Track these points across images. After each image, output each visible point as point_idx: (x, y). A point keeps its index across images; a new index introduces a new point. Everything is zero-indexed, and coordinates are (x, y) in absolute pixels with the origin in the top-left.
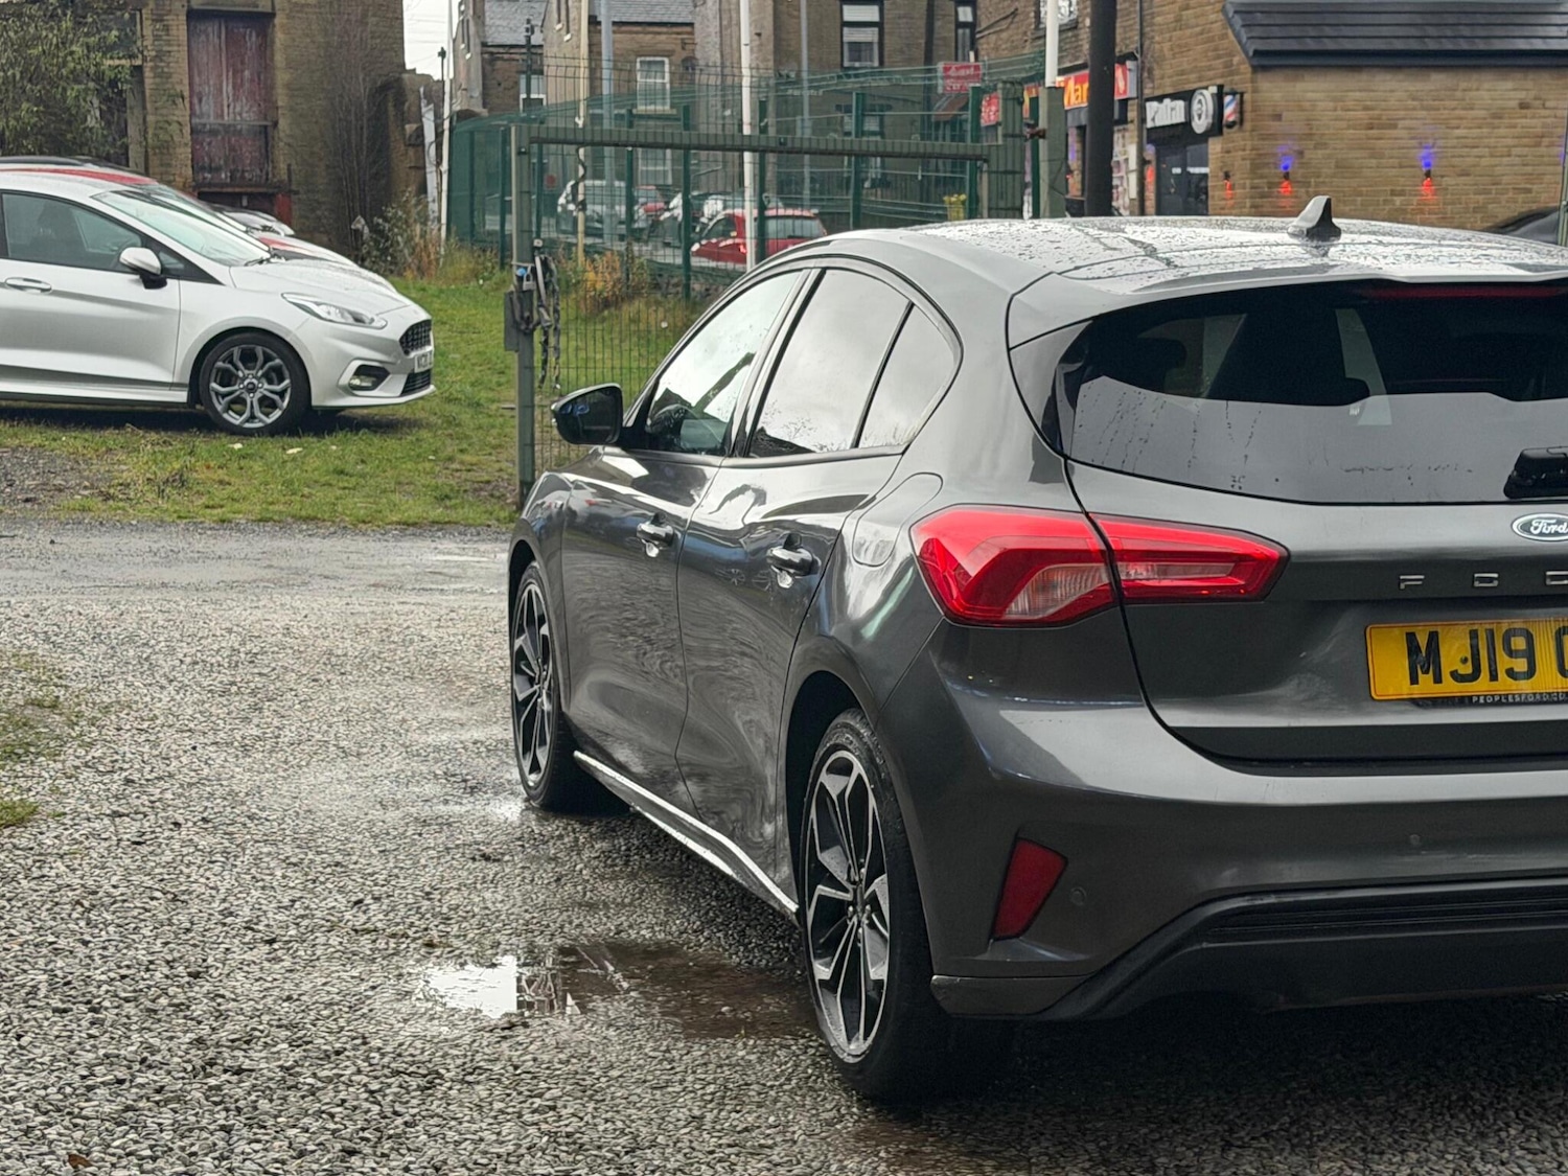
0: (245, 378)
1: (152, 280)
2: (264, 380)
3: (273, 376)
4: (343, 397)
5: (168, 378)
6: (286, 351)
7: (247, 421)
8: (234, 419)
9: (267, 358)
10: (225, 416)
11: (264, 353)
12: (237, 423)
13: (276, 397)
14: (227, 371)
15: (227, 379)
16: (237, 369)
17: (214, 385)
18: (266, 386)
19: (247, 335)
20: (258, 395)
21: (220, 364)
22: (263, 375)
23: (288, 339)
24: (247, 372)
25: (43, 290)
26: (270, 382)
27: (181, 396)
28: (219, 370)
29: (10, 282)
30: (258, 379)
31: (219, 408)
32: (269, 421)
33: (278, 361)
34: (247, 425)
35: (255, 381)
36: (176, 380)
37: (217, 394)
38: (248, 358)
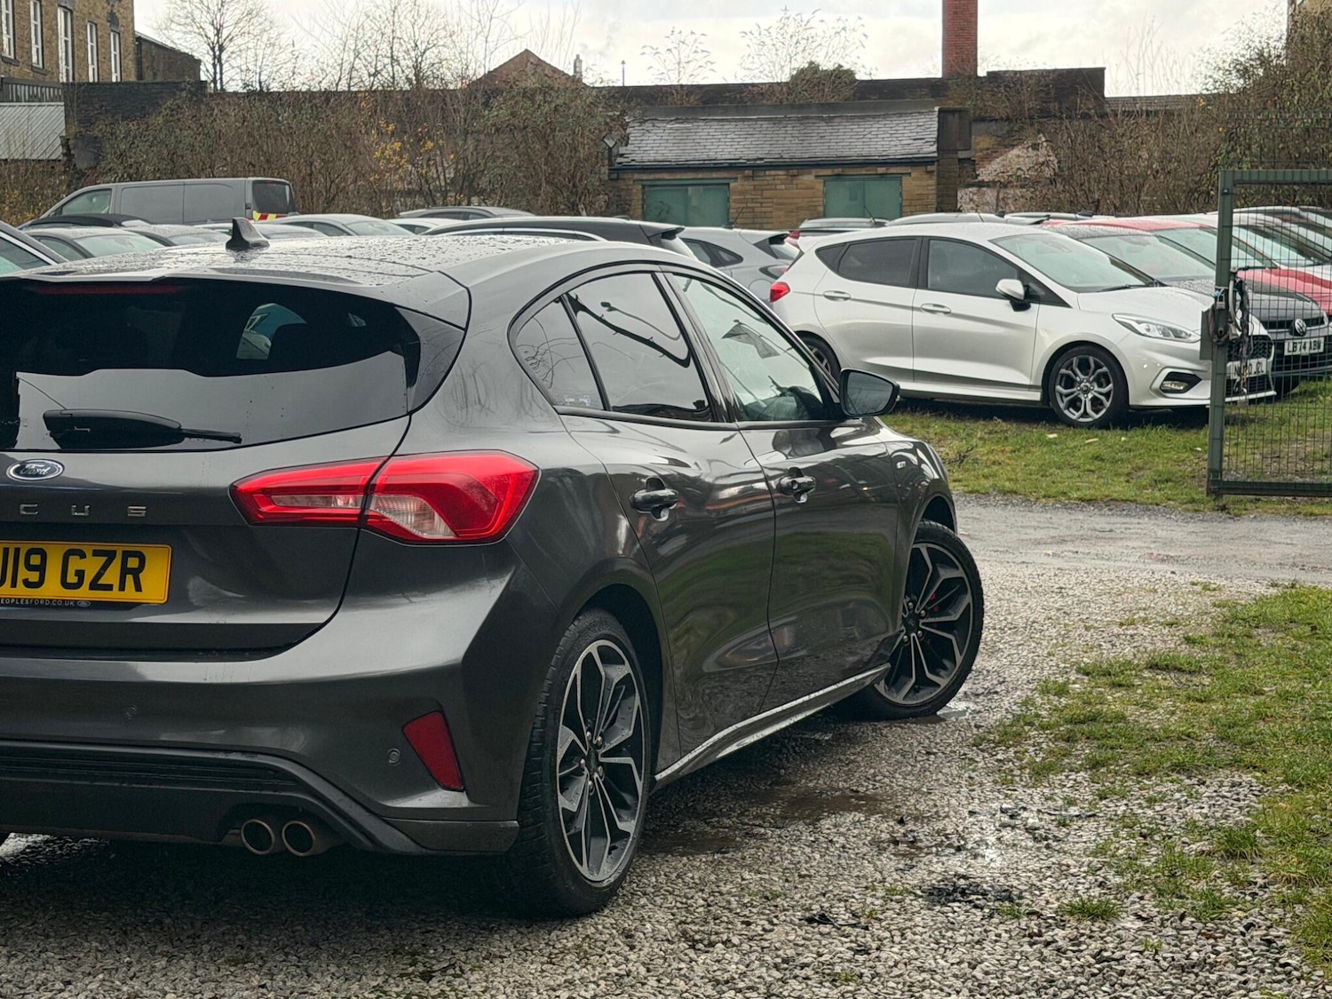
0: (1081, 382)
1: (1020, 305)
2: (1095, 384)
3: (1101, 380)
4: (1154, 398)
5: (1027, 381)
6: (1112, 362)
7: (1082, 416)
8: (1073, 415)
9: (1098, 366)
10: (1066, 412)
11: (1095, 363)
12: (1074, 417)
13: (1103, 398)
14: (1068, 376)
15: (1070, 382)
16: (1076, 375)
17: (1059, 388)
18: (1096, 388)
19: (1082, 348)
20: (1090, 396)
21: (1063, 371)
22: (1094, 380)
23: (1112, 351)
24: (1082, 377)
25: (946, 313)
26: (1100, 386)
27: (1036, 396)
28: (1063, 375)
29: (924, 307)
30: (1091, 383)
31: (1062, 405)
32: (1097, 416)
33: (1105, 369)
34: (1081, 420)
35: (1088, 384)
36: (1032, 383)
37: (1061, 395)
38: (1084, 367)
